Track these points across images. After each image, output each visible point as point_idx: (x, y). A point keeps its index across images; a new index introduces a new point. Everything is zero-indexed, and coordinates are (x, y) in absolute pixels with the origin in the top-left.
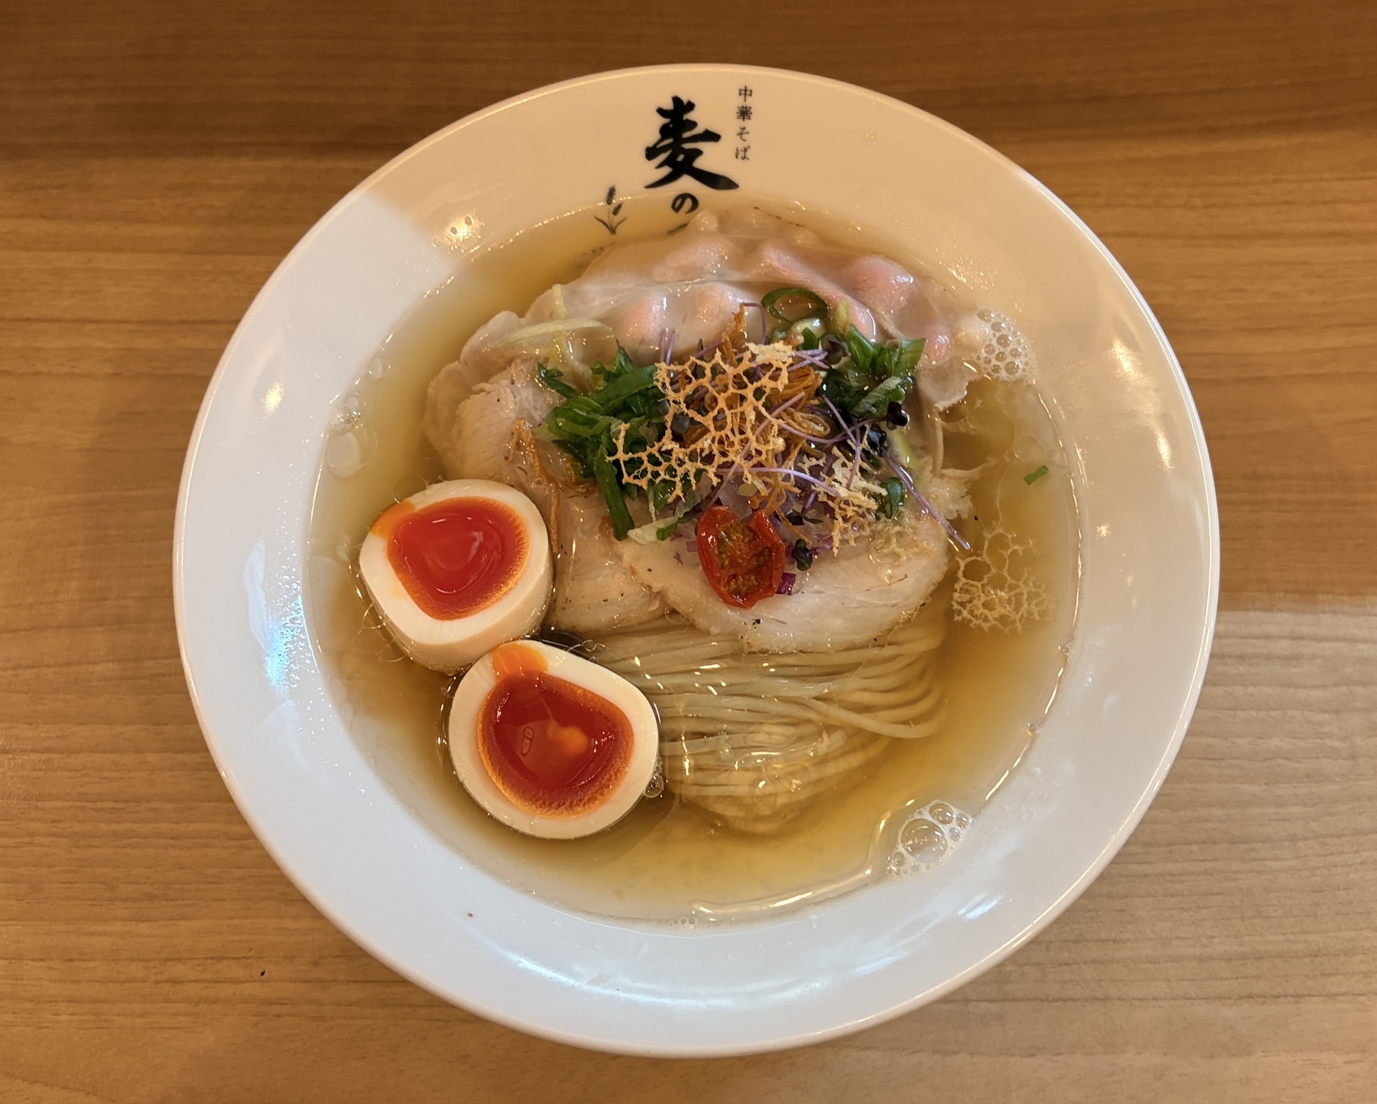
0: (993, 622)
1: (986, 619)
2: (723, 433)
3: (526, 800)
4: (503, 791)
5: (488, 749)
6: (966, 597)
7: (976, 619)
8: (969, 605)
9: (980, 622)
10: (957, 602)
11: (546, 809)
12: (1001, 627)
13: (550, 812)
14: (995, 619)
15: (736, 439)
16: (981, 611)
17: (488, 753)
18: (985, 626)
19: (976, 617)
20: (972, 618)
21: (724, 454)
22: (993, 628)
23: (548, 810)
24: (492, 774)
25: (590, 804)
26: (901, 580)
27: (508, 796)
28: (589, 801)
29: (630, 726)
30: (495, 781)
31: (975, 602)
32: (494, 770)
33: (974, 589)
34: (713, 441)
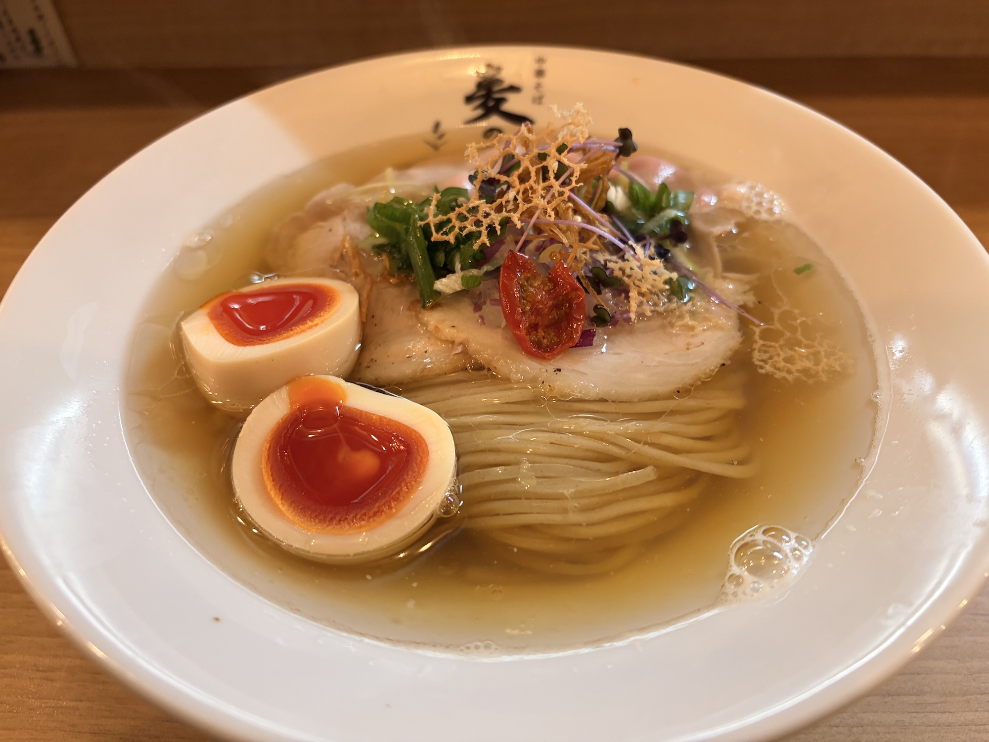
0: (797, 374)
1: (789, 372)
2: (527, 185)
3: (305, 516)
4: (281, 506)
5: (271, 466)
6: (765, 356)
7: (779, 371)
8: (770, 361)
9: (784, 374)
10: (758, 360)
11: (325, 525)
12: (804, 378)
13: (330, 527)
14: (798, 371)
15: (540, 187)
16: (782, 364)
17: (271, 470)
18: (790, 377)
19: (778, 369)
20: (775, 371)
21: (527, 200)
22: (797, 380)
23: (328, 526)
24: (271, 490)
25: (375, 518)
26: (699, 346)
27: (285, 512)
28: (375, 514)
29: (426, 446)
30: (273, 496)
31: (776, 358)
32: (274, 485)
33: (771, 349)
34: (518, 193)
